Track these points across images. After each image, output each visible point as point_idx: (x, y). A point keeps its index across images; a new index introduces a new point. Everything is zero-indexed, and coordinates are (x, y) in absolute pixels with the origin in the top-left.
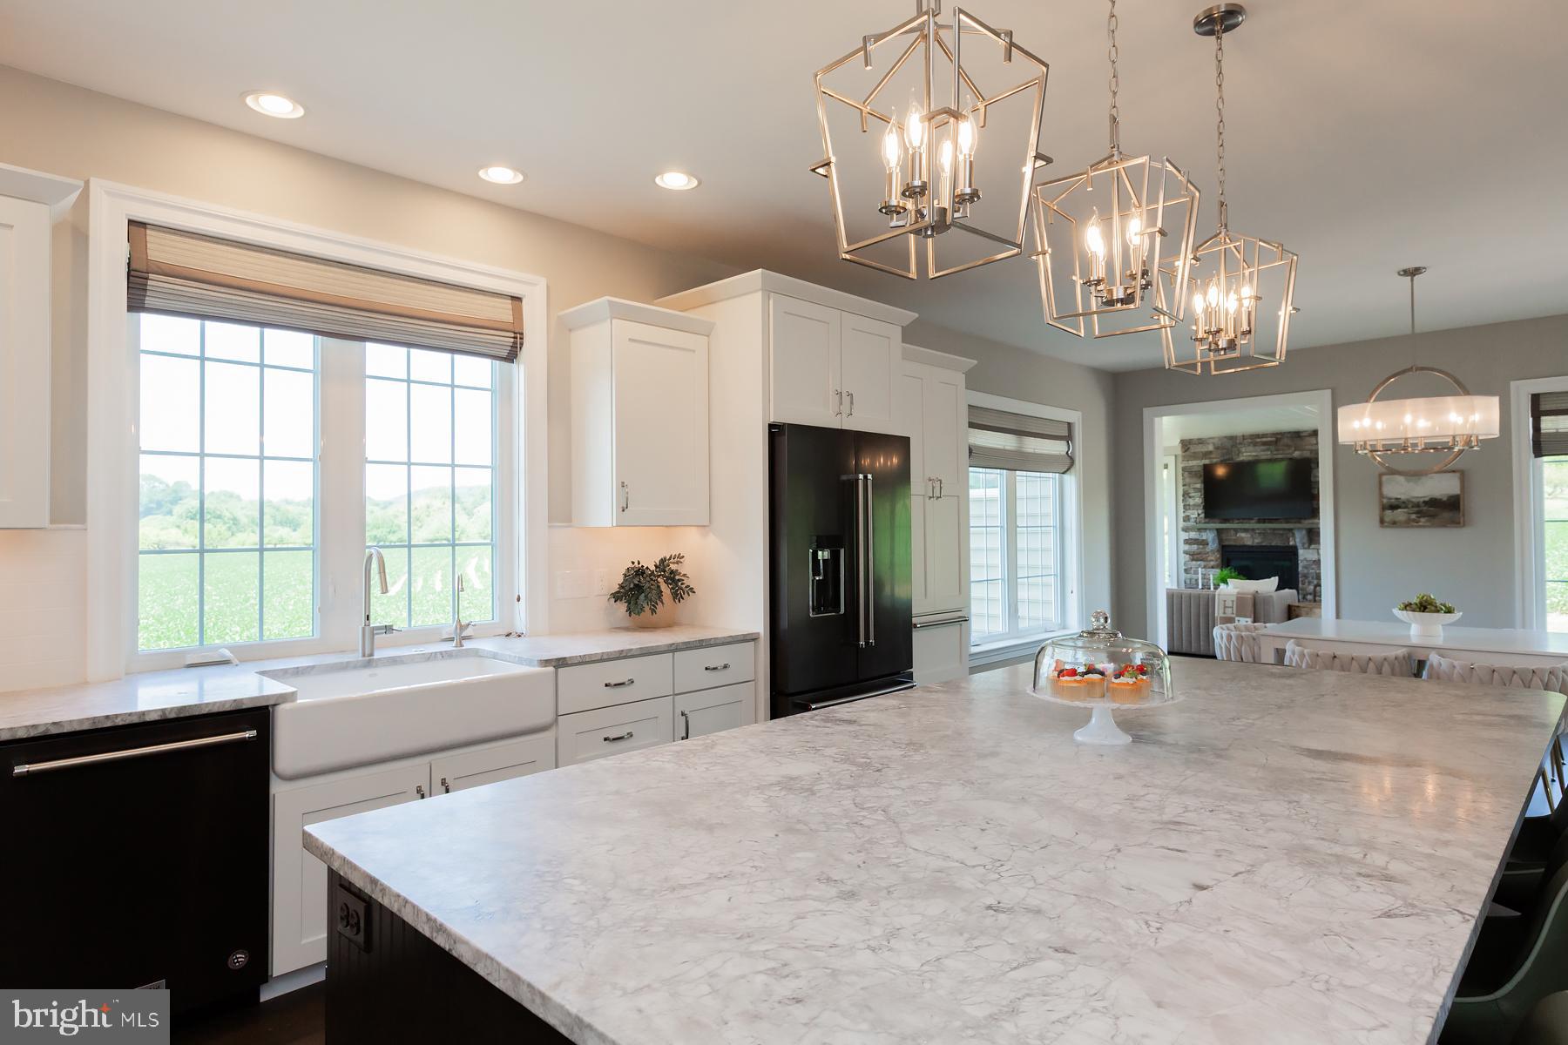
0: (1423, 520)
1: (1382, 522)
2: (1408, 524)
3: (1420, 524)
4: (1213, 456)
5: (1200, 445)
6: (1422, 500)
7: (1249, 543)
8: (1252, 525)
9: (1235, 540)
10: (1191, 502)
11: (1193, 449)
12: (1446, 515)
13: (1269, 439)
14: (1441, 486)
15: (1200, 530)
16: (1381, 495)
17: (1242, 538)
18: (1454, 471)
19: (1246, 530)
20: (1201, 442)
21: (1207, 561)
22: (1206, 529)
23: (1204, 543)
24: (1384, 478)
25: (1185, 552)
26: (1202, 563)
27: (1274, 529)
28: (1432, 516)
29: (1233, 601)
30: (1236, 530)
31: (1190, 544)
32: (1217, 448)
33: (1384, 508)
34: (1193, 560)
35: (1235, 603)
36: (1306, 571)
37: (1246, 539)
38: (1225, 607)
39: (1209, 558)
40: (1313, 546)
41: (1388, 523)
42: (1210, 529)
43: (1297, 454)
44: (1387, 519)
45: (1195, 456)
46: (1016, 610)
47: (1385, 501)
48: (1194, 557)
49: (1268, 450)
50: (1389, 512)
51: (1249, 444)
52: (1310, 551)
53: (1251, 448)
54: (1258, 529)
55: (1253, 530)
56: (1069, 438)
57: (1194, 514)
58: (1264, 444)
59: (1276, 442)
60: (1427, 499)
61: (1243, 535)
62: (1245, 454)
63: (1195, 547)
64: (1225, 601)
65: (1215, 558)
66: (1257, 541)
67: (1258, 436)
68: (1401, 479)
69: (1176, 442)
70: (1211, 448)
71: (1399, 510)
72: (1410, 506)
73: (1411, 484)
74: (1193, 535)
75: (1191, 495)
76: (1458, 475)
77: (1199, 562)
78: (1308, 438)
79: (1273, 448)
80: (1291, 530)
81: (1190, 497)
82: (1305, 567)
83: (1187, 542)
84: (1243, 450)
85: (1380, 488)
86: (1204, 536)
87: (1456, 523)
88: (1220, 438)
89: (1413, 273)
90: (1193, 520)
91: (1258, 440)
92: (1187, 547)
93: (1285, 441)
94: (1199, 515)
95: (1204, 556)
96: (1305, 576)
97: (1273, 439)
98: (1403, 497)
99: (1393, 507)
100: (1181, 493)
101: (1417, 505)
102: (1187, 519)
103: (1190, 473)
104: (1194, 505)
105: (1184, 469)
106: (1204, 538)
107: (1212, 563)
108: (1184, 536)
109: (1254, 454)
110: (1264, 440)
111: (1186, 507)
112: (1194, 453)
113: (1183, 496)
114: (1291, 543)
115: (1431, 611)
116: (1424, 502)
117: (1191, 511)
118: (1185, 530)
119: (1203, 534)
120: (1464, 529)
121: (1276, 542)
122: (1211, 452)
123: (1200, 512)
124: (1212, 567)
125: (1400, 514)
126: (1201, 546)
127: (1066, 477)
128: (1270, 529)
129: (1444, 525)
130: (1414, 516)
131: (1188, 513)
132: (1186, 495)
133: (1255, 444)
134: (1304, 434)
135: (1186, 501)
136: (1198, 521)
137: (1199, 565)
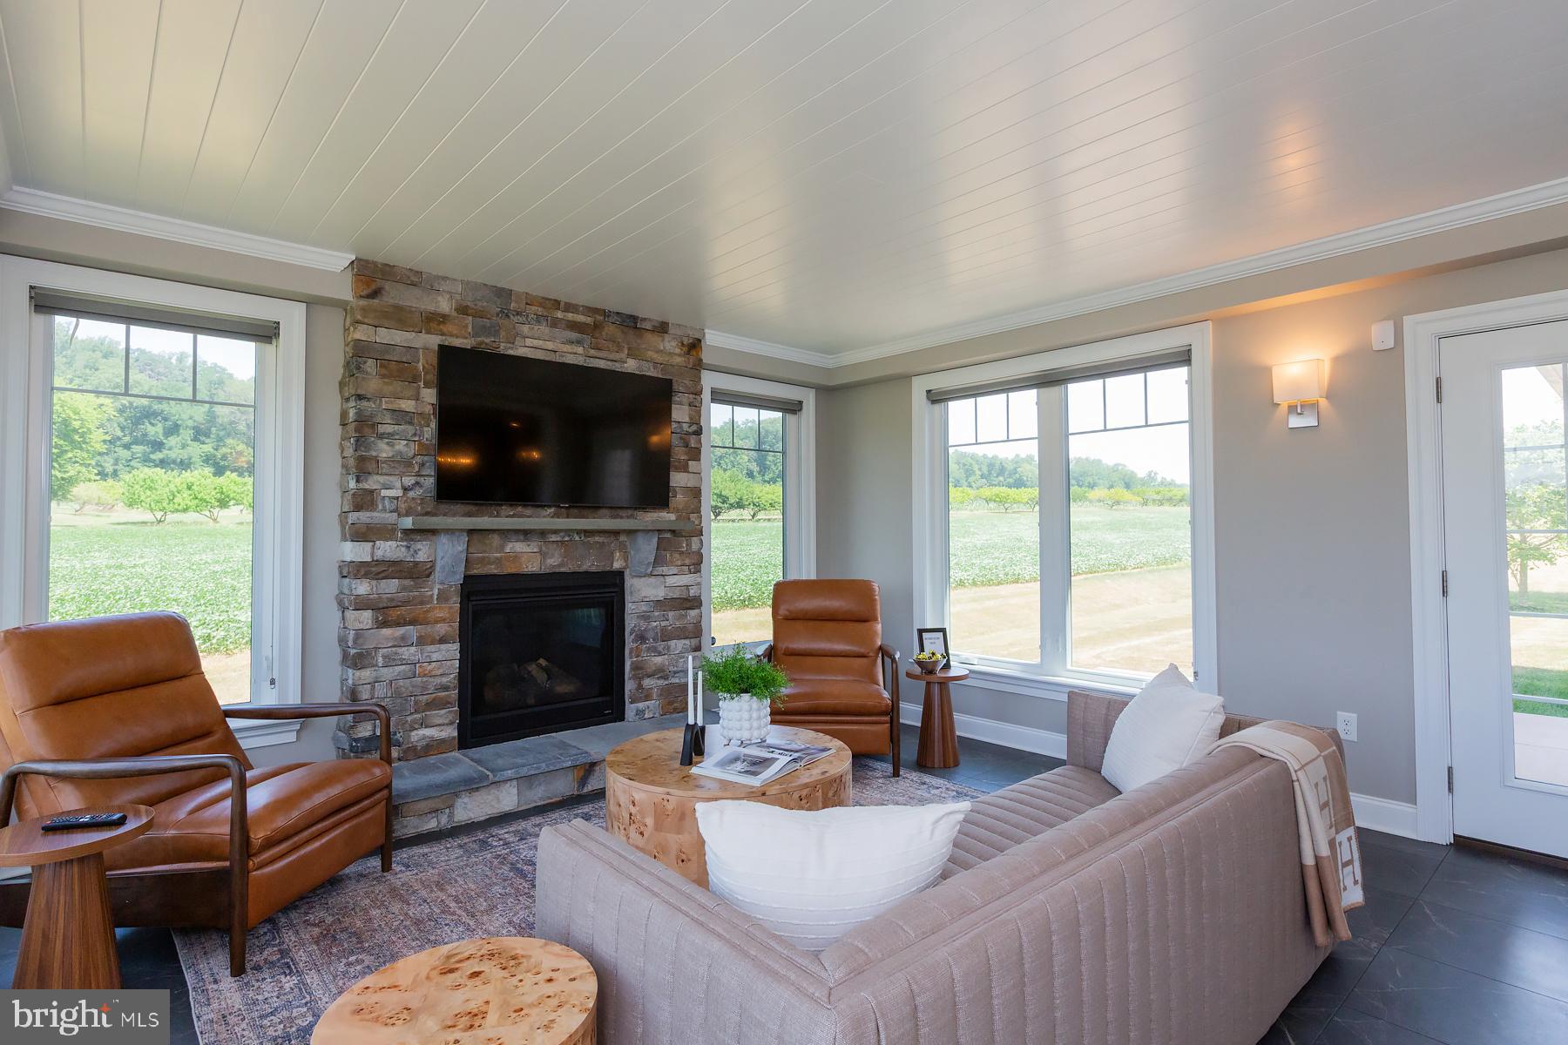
4: (449, 328)
5: (416, 291)
7: (532, 566)
8: (543, 519)
9: (498, 561)
10: (383, 450)
11: (395, 295)
13: (581, 318)
15: (410, 534)
17: (516, 557)
19: (526, 534)
20: (415, 279)
21: (425, 622)
22: (433, 532)
23: (417, 573)
25: (361, 604)
26: (412, 631)
27: (588, 533)
30: (505, 534)
31: (378, 576)
32: (463, 310)
34: (384, 624)
36: (643, 625)
37: (527, 558)
39: (433, 615)
40: (660, 570)
42: (450, 531)
43: (631, 366)
45: (399, 317)
49: (579, 342)
51: (539, 319)
52: (652, 580)
53: (544, 329)
54: (555, 532)
55: (543, 533)
57: (390, 488)
58: (573, 326)
59: (597, 326)
61: (517, 546)
62: (529, 342)
63: (391, 586)
65: (447, 615)
66: (554, 561)
67: (556, 304)
69: (338, 261)
70: (444, 305)
75: (381, 429)
77: (400, 631)
78: (649, 336)
79: (587, 339)
80: (616, 533)
81: (381, 436)
82: (645, 617)
84: (525, 329)
86: (423, 551)
88: (466, 284)
90: (386, 504)
91: (559, 315)
93: (610, 329)
94: (408, 488)
95: (419, 609)
96: (642, 638)
97: (589, 320)
102: (364, 500)
103: (383, 363)
104: (391, 461)
105: (359, 353)
106: (422, 556)
107: (442, 629)
109: (550, 345)
110: (570, 316)
111: (363, 466)
112: (398, 309)
114: (617, 565)
117: (382, 479)
119: (419, 545)
121: (590, 564)
122: (444, 318)
124: (443, 640)
126: (407, 582)
128: (579, 532)
131: (372, 483)
132: (362, 429)
133: (555, 323)
134: (648, 326)
135: (368, 449)
136: (403, 506)
137: (403, 638)
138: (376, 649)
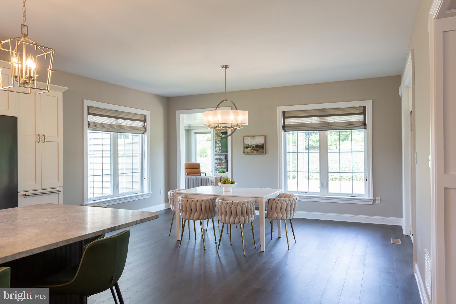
0: (255, 152)
1: (244, 152)
2: (251, 153)
3: (254, 153)
6: (255, 145)
10: (218, 145)
12: (261, 150)
14: (259, 141)
15: (220, 155)
16: (244, 143)
18: (263, 136)
23: (221, 160)
24: (245, 137)
25: (216, 163)
28: (257, 151)
29: (214, 180)
31: (217, 160)
33: (244, 148)
34: (218, 166)
35: (214, 181)
38: (212, 182)
39: (223, 165)
41: (246, 153)
42: (223, 155)
44: (245, 152)
46: (117, 186)
47: (245, 145)
48: (219, 164)
50: (246, 149)
56: (144, 121)
57: (218, 149)
60: (256, 145)
63: (219, 161)
64: (212, 180)
68: (249, 138)
71: (249, 148)
72: (251, 147)
73: (252, 140)
74: (218, 157)
76: (264, 137)
81: (217, 144)
83: (217, 159)
85: (244, 141)
86: (221, 157)
87: (263, 153)
89: (225, 67)
90: (218, 152)
92: (216, 161)
94: (220, 150)
95: (221, 164)
98: (250, 144)
99: (247, 148)
100: (215, 142)
101: (253, 147)
102: (216, 151)
104: (219, 146)
105: (216, 134)
107: (224, 167)
108: (216, 157)
111: (216, 147)
113: (215, 143)
115: (226, 183)
116: (255, 146)
118: (216, 155)
120: (266, 155)
123: (220, 149)
124: (224, 168)
125: (249, 150)
127: (143, 135)
129: (260, 154)
130: (252, 151)
132: (216, 143)
135: (216, 145)
136: (219, 152)
137: (220, 168)
138: (217, 168)
